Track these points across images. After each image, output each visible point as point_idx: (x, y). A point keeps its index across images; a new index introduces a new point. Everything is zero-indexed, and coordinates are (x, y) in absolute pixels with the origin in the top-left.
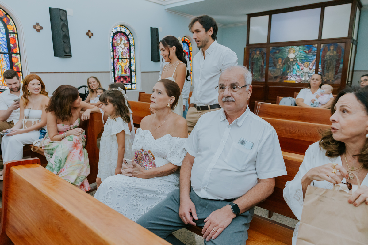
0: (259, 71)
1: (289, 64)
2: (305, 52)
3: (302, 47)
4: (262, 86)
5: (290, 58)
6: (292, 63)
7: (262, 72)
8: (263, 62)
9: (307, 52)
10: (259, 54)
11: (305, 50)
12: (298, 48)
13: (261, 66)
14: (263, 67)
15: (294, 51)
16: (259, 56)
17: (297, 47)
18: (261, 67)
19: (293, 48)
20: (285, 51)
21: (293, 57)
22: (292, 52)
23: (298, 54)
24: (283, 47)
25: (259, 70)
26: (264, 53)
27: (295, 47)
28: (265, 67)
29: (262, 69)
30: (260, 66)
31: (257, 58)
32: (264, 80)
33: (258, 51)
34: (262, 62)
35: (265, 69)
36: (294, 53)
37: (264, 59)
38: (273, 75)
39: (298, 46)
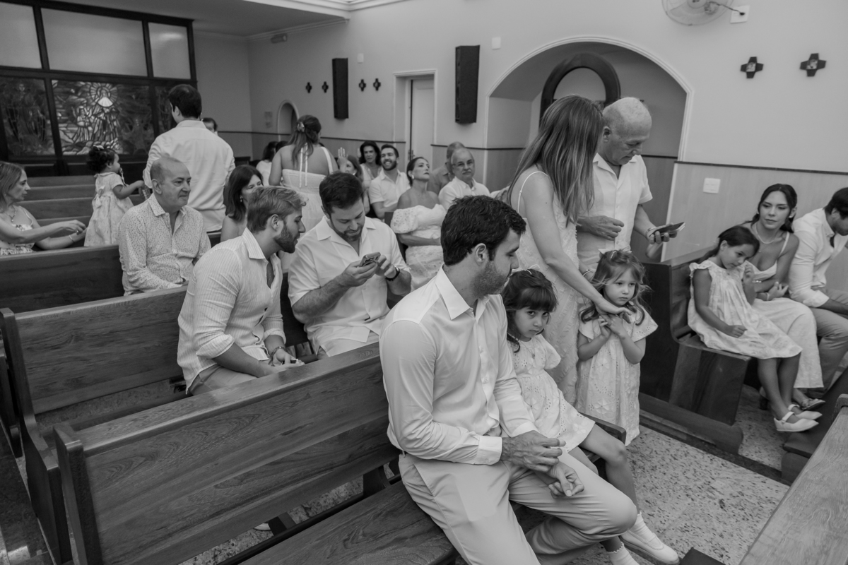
0: (36, 131)
1: (104, 118)
2: (131, 97)
3: (122, 87)
4: (52, 165)
5: (104, 105)
6: (110, 117)
7: (44, 133)
8: (43, 113)
9: (134, 97)
10: (28, 91)
11: (129, 94)
12: (115, 89)
13: (39, 119)
14: (44, 122)
15: (107, 93)
16: (29, 98)
17: (113, 86)
18: (38, 123)
19: (105, 86)
20: (90, 92)
21: (108, 105)
22: (104, 94)
23: (117, 100)
24: (82, 83)
25: (34, 128)
26: (41, 93)
27: (108, 85)
28: (49, 122)
29: (42, 126)
30: (36, 120)
31: (23, 102)
32: (52, 151)
33: (22, 85)
34: (39, 112)
35: (50, 127)
36: (109, 98)
37: (43, 105)
38: (72, 139)
39: (114, 84)
